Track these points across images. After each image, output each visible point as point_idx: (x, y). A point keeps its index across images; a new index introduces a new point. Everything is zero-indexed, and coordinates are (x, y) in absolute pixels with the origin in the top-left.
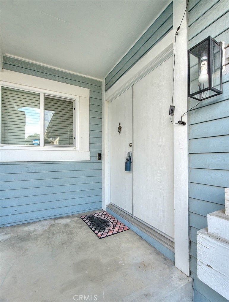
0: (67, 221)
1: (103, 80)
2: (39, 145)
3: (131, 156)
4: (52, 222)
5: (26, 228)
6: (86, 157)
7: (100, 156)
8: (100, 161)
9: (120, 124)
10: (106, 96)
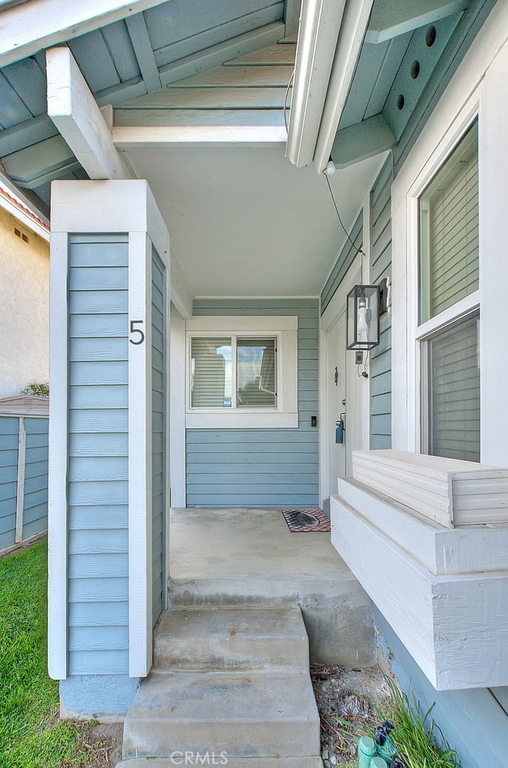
0: (263, 512)
1: (318, 297)
2: (230, 406)
3: (343, 419)
4: (245, 511)
5: (216, 512)
6: (292, 422)
7: (314, 421)
8: (314, 429)
9: (336, 369)
10: (324, 321)
